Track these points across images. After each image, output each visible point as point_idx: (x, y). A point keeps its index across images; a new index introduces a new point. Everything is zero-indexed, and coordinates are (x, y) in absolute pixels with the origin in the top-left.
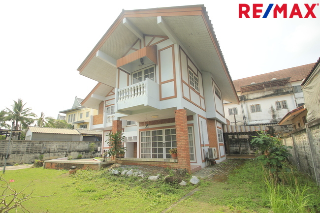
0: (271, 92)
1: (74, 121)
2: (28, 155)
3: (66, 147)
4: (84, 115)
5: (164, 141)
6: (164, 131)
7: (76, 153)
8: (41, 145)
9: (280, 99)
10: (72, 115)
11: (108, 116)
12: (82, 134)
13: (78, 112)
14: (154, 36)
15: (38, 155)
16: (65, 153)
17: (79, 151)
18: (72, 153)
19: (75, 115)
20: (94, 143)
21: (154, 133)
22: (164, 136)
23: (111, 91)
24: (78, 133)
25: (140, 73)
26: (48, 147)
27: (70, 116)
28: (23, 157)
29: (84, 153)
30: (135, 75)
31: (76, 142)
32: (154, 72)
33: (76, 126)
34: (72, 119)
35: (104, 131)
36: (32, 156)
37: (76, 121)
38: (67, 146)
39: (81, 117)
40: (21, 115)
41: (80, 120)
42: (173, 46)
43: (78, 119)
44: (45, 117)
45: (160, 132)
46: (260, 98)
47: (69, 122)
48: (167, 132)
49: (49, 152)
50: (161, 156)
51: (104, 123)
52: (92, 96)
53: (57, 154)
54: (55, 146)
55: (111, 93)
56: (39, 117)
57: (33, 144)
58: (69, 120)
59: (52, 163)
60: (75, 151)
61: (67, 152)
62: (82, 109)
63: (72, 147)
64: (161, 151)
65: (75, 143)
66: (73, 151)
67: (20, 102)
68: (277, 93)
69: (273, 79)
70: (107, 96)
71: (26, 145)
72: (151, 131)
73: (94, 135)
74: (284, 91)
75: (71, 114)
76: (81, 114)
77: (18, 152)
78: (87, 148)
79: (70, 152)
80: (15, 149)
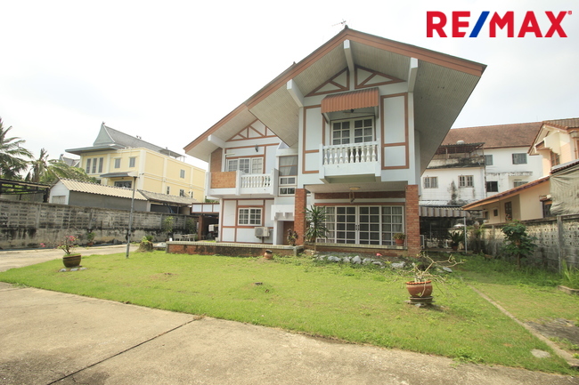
0: (456, 161)
1: (100, 171)
2: (66, 232)
3: (126, 222)
4: (125, 162)
5: (357, 222)
6: (357, 209)
7: (142, 232)
8: (88, 214)
9: (466, 172)
10: (95, 160)
11: (243, 176)
12: (151, 200)
13: (108, 156)
14: (374, 73)
15: (84, 232)
16: (125, 232)
17: (147, 230)
18: (136, 232)
19: (101, 160)
20: (171, 218)
21: (341, 210)
22: (357, 215)
23: (239, 134)
24: (145, 199)
25: (346, 125)
26: (99, 219)
27: (89, 161)
28: (59, 234)
29: (155, 233)
30: (336, 126)
31: (142, 213)
32: (373, 127)
33: (105, 180)
34: (94, 168)
35: (224, 200)
36: (74, 233)
37: (106, 171)
38: (128, 219)
39: (117, 165)
41: (115, 171)
42: (405, 95)
43: (109, 167)
45: (352, 210)
46: (439, 167)
47: (88, 172)
48: (363, 211)
49: (100, 229)
50: (354, 242)
51: (237, 186)
52: (210, 138)
53: (113, 232)
54: (109, 218)
55: (238, 137)
57: (74, 212)
58: (88, 168)
60: (141, 229)
61: (128, 230)
62: (120, 151)
63: (136, 221)
64: (353, 235)
65: (141, 215)
66: (137, 229)
68: (464, 164)
69: (460, 142)
70: (230, 140)
71: (63, 212)
72: (336, 207)
74: (473, 162)
75: (92, 158)
76: (118, 160)
77: (51, 225)
78: (159, 224)
79: (133, 230)
80: (45, 220)
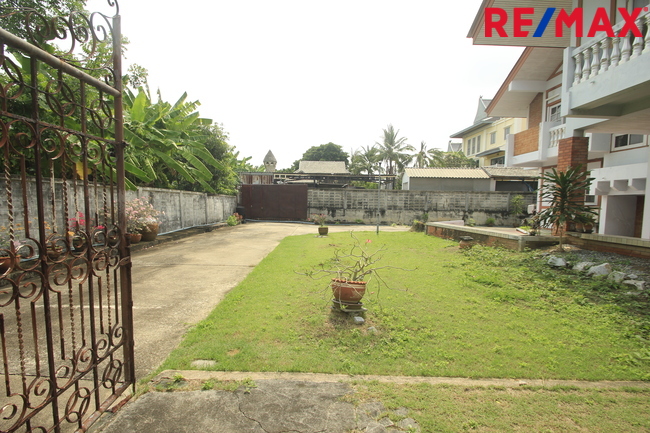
1: (478, 150)
2: (406, 213)
3: (463, 203)
4: (500, 135)
7: (482, 214)
8: (424, 197)
10: (474, 139)
11: (552, 129)
12: (494, 177)
13: (485, 132)
15: (421, 213)
16: (462, 213)
17: (488, 212)
18: (475, 214)
19: (479, 138)
20: (521, 197)
24: (486, 176)
26: (434, 201)
27: (469, 141)
28: (401, 215)
29: (500, 215)
31: (482, 193)
33: (482, 160)
34: (474, 148)
35: (544, 168)
36: (413, 214)
37: (483, 150)
38: (464, 200)
39: (493, 142)
40: (395, 151)
41: (491, 147)
43: (486, 146)
44: (428, 149)
47: (468, 154)
49: (436, 210)
51: (540, 147)
52: (510, 87)
53: (448, 213)
54: (444, 199)
56: (419, 150)
57: (412, 195)
58: (469, 150)
59: (436, 228)
60: (481, 211)
61: (465, 212)
62: (495, 123)
63: (475, 202)
65: (480, 195)
66: (476, 210)
67: (391, 129)
70: (553, 75)
71: (403, 196)
73: (523, 178)
75: (471, 138)
76: (493, 134)
77: (395, 207)
78: (505, 205)
79: (471, 212)
80: (391, 203)
